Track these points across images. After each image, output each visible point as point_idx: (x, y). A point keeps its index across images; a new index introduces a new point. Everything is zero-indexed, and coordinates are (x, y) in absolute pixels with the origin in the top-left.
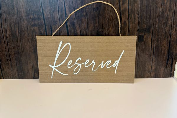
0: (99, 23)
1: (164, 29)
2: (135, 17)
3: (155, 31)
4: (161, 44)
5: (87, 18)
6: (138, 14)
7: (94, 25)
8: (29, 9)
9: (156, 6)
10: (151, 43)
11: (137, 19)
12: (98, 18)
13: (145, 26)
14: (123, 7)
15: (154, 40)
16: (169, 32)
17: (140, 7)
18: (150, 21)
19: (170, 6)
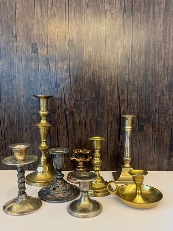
0: (98, 112)
1: (165, 119)
2: (134, 107)
3: (156, 121)
4: (162, 134)
5: (86, 108)
6: (137, 103)
7: (93, 114)
8: (29, 98)
9: (156, 97)
10: (151, 133)
11: (136, 108)
12: (97, 107)
13: (144, 116)
14: (122, 97)
15: (155, 130)
16: (169, 122)
17: (139, 97)
18: (149, 111)
19: (170, 96)
